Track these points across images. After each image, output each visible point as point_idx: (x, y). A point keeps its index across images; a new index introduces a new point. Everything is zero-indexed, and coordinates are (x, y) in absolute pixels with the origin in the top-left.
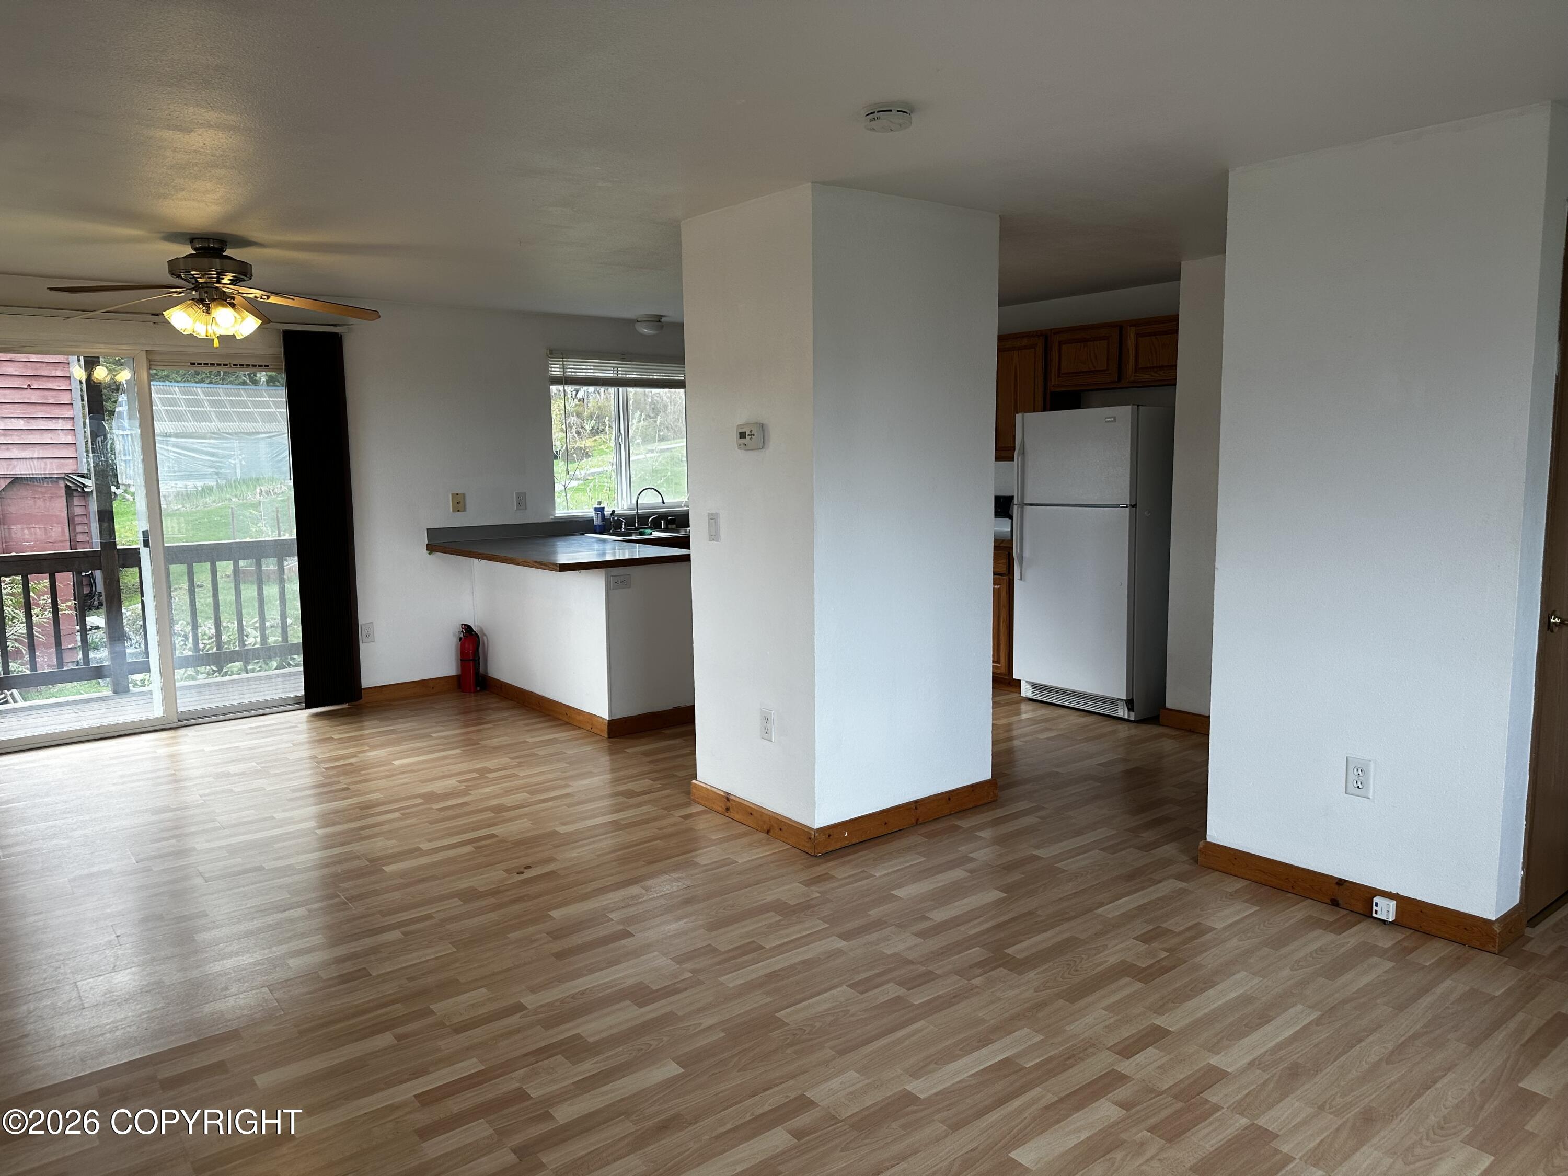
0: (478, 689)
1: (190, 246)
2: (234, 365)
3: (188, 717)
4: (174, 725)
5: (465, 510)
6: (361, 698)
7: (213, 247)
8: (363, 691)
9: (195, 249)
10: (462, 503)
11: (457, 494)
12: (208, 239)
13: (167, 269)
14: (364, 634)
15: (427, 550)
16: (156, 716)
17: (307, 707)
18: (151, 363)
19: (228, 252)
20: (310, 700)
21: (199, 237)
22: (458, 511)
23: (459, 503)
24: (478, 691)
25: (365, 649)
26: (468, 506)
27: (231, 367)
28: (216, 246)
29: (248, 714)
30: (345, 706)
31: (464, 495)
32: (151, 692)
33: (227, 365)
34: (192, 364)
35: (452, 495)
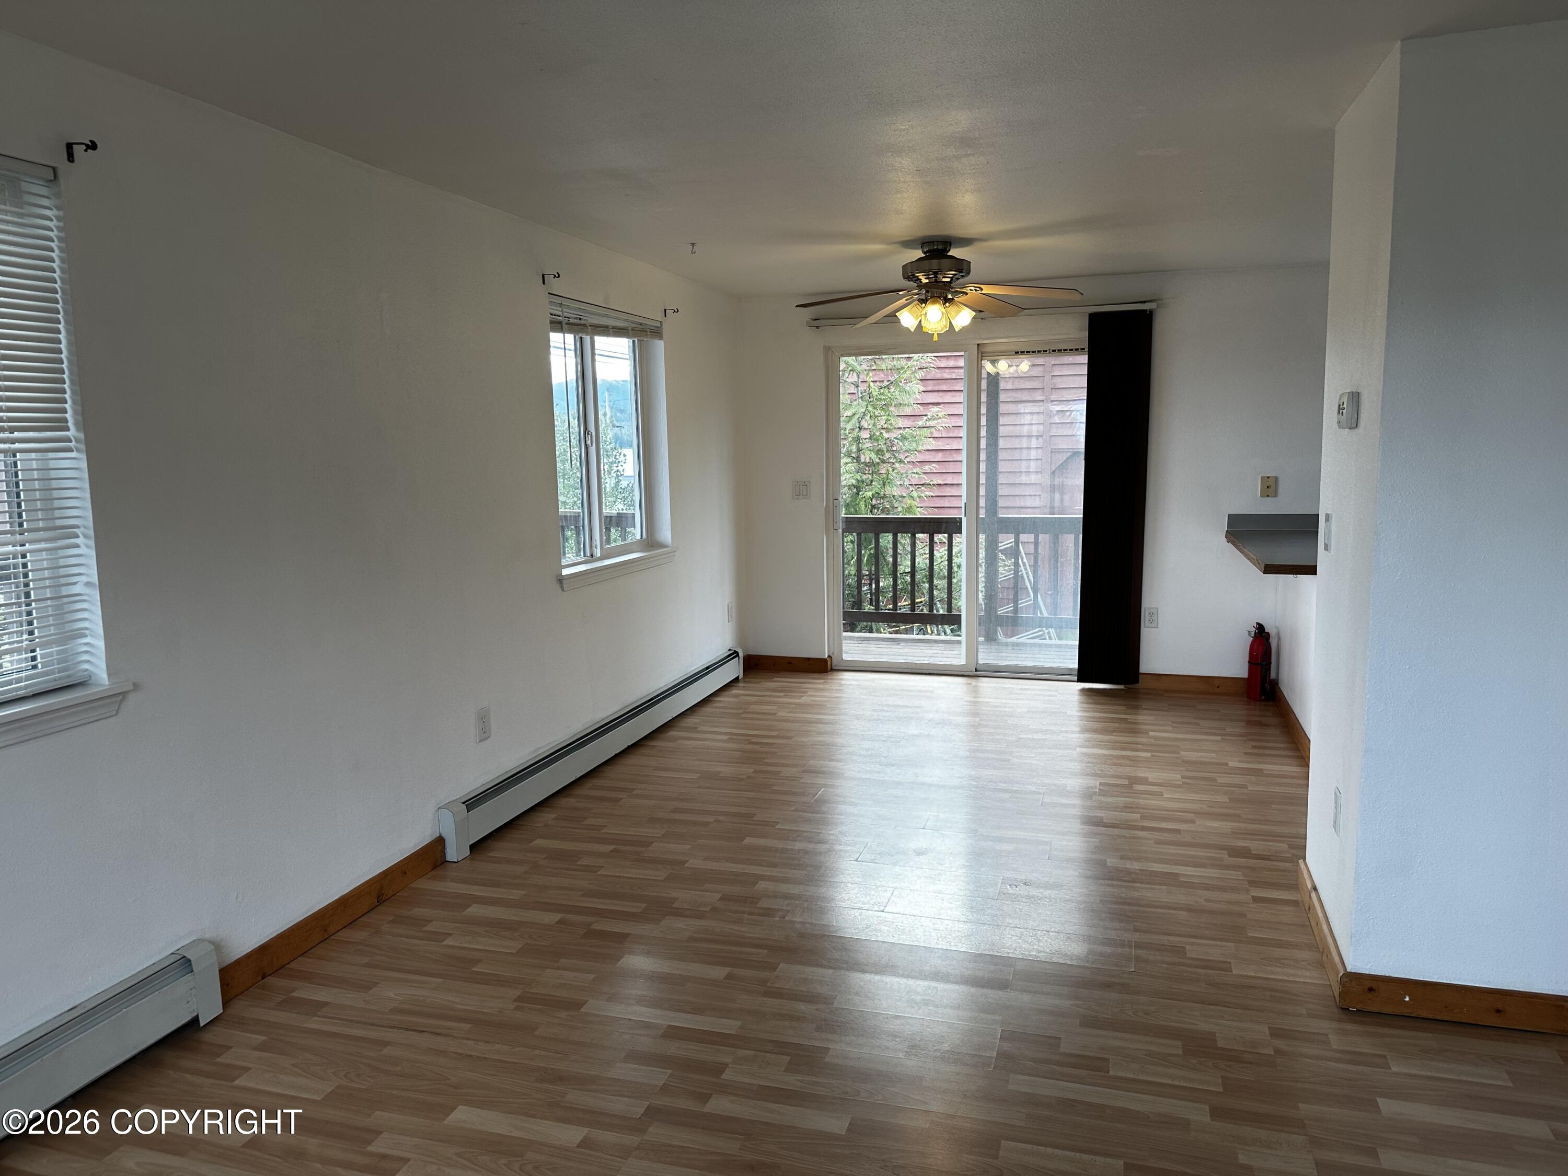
0: (1263, 698)
1: (921, 251)
2: (1053, 351)
3: (986, 669)
4: (971, 674)
5: (1276, 495)
6: (1137, 682)
7: (937, 249)
8: (1140, 675)
9: (925, 253)
10: (1273, 488)
11: (1268, 477)
12: (933, 242)
13: (901, 274)
14: (1147, 618)
15: (1226, 537)
16: (962, 663)
17: (1080, 680)
18: (983, 355)
19: (953, 252)
20: (1083, 675)
21: (927, 241)
22: (1268, 496)
23: (1270, 487)
24: (1264, 701)
25: (1147, 634)
26: (1280, 490)
27: (1050, 353)
28: (940, 247)
29: (1032, 676)
30: (1121, 687)
31: (1276, 478)
32: (959, 642)
33: (1046, 351)
34: (1016, 353)
35: (1262, 477)
